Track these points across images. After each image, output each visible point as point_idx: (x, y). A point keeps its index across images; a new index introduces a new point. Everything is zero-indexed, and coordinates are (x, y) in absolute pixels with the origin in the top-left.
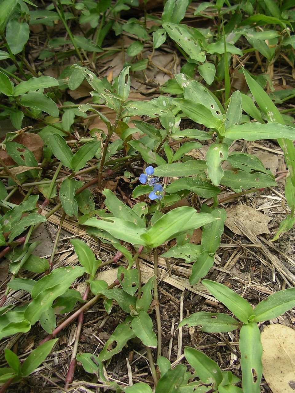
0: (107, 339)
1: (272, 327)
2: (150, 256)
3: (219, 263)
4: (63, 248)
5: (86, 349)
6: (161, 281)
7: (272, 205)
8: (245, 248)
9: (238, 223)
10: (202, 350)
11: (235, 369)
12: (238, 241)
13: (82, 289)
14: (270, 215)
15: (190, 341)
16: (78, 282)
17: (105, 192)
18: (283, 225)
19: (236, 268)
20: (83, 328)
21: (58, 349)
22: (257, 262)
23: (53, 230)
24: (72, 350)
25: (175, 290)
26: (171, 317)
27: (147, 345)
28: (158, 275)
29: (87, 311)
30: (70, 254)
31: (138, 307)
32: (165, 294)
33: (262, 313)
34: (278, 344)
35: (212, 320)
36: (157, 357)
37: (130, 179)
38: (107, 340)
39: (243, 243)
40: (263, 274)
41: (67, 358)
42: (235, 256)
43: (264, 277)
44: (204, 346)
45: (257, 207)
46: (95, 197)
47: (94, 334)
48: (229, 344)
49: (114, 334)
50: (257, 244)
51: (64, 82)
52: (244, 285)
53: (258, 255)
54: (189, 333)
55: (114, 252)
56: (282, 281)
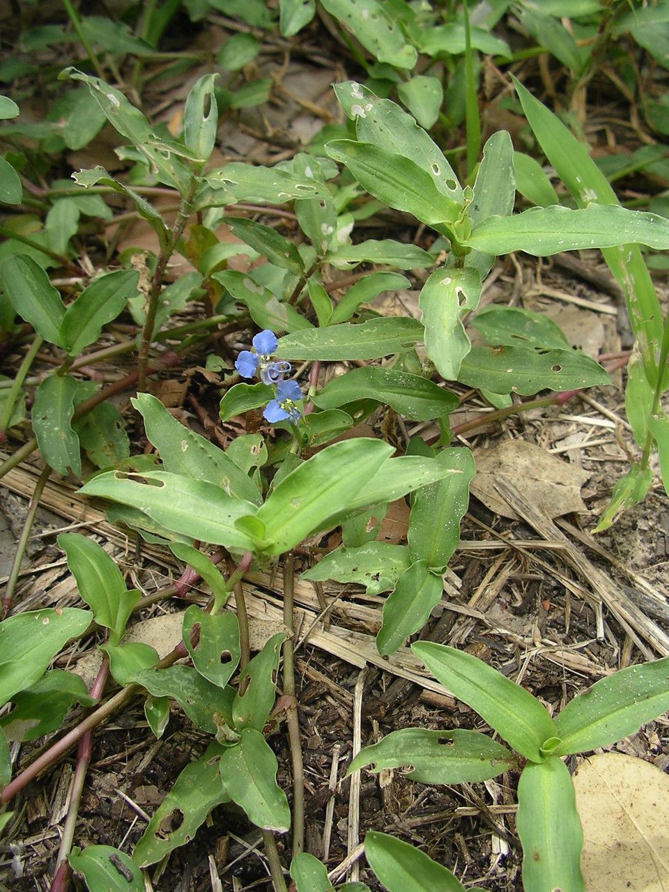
0: (159, 803)
1: (599, 761)
2: (272, 576)
3: (456, 592)
4: (43, 558)
5: (101, 831)
6: (303, 644)
7: (590, 439)
8: (524, 551)
9: (503, 487)
10: (415, 830)
11: (503, 880)
12: (505, 533)
13: (88, 668)
14: (584, 465)
15: (382, 806)
16: (83, 648)
17: (141, 403)
18: (622, 489)
19: (501, 603)
20: (93, 775)
21: (24, 834)
22: (555, 588)
23: (17, 511)
24: (61, 836)
25: (339, 666)
26: (330, 740)
27: (263, 824)
28: (294, 628)
29: (105, 726)
30: (62, 573)
31: (237, 718)
32: (315, 678)
33: (577, 731)
34: (617, 807)
35: (440, 749)
36: (291, 852)
37: (221, 374)
38: (156, 807)
39: (518, 539)
40: (571, 619)
41: (48, 860)
42: (496, 574)
43: (574, 627)
44: (419, 819)
45: (551, 446)
46: (132, 422)
47: (121, 793)
48: (485, 810)
49: (177, 791)
50: (555, 541)
51: (54, 131)
52: (523, 649)
53: (556, 568)
54: (377, 784)
55: (177, 568)
56: (621, 636)
